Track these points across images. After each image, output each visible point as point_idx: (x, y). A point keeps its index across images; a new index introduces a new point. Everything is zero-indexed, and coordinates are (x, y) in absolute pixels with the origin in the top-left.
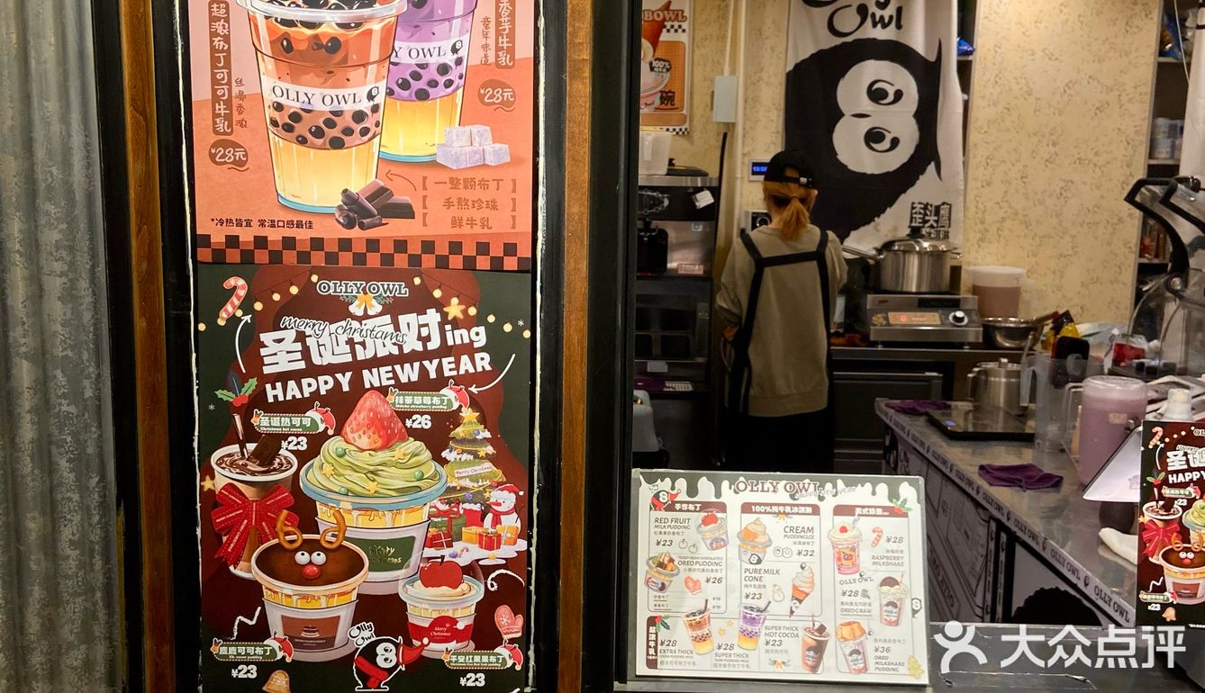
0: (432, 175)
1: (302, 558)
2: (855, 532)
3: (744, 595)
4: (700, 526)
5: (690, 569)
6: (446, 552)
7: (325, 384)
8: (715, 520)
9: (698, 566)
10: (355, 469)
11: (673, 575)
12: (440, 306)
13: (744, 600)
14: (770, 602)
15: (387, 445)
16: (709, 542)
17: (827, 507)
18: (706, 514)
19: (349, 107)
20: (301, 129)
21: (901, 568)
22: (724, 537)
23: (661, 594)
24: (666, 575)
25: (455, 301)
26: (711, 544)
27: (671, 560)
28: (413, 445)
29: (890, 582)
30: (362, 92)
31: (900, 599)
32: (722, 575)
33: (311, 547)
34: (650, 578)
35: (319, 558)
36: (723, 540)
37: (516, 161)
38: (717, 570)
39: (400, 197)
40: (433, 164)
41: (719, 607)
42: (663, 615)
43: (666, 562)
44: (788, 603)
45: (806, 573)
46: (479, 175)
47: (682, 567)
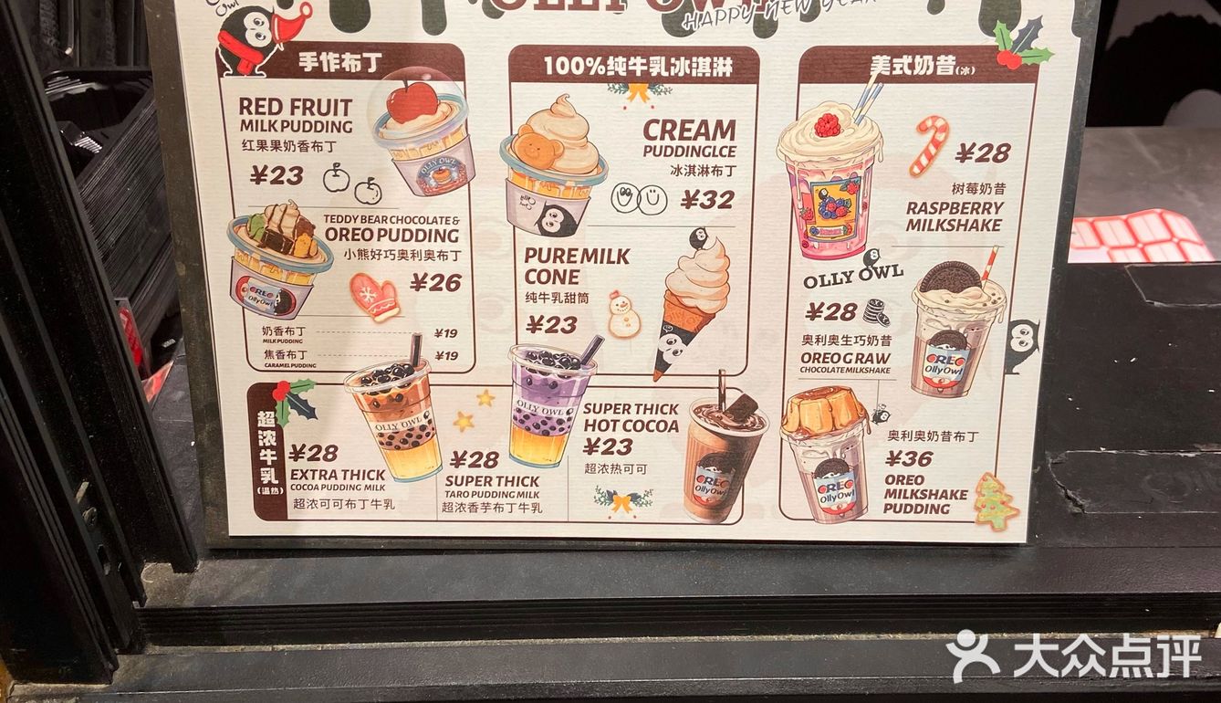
2: (864, 134)
3: (524, 322)
4: (383, 123)
5: (362, 253)
8: (430, 103)
9: (385, 244)
11: (314, 271)
13: (525, 336)
14: (599, 341)
16: (414, 171)
17: (781, 55)
18: (400, 84)
21: (989, 237)
22: (460, 155)
23: (284, 324)
24: (291, 270)
26: (422, 177)
27: (305, 227)
29: (952, 277)
31: (978, 326)
32: (462, 267)
34: (245, 279)
36: (458, 164)
38: (442, 255)
41: (455, 356)
42: (292, 378)
43: (288, 232)
44: (651, 342)
45: (708, 257)
47: (338, 247)
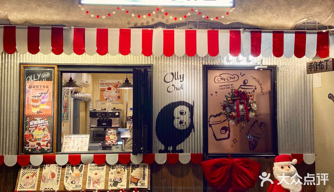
0: (44, 110)
1: (32, 140)
2: (83, 139)
3: (73, 145)
4: (69, 139)
6: (44, 139)
7: (35, 126)
8: (71, 139)
9: (69, 143)
10: (37, 132)
12: (44, 119)
14: (75, 145)
15: (39, 131)
16: (70, 141)
17: (81, 137)
19: (38, 105)
20: (34, 106)
21: (87, 142)
23: (65, 145)
25: (45, 119)
27: (66, 142)
28: (42, 130)
29: (85, 143)
30: (39, 103)
31: (86, 145)
32: (71, 143)
33: (33, 139)
35: (34, 140)
37: (50, 108)
39: (41, 111)
40: (44, 109)
41: (70, 146)
45: (78, 143)
46: (47, 109)
